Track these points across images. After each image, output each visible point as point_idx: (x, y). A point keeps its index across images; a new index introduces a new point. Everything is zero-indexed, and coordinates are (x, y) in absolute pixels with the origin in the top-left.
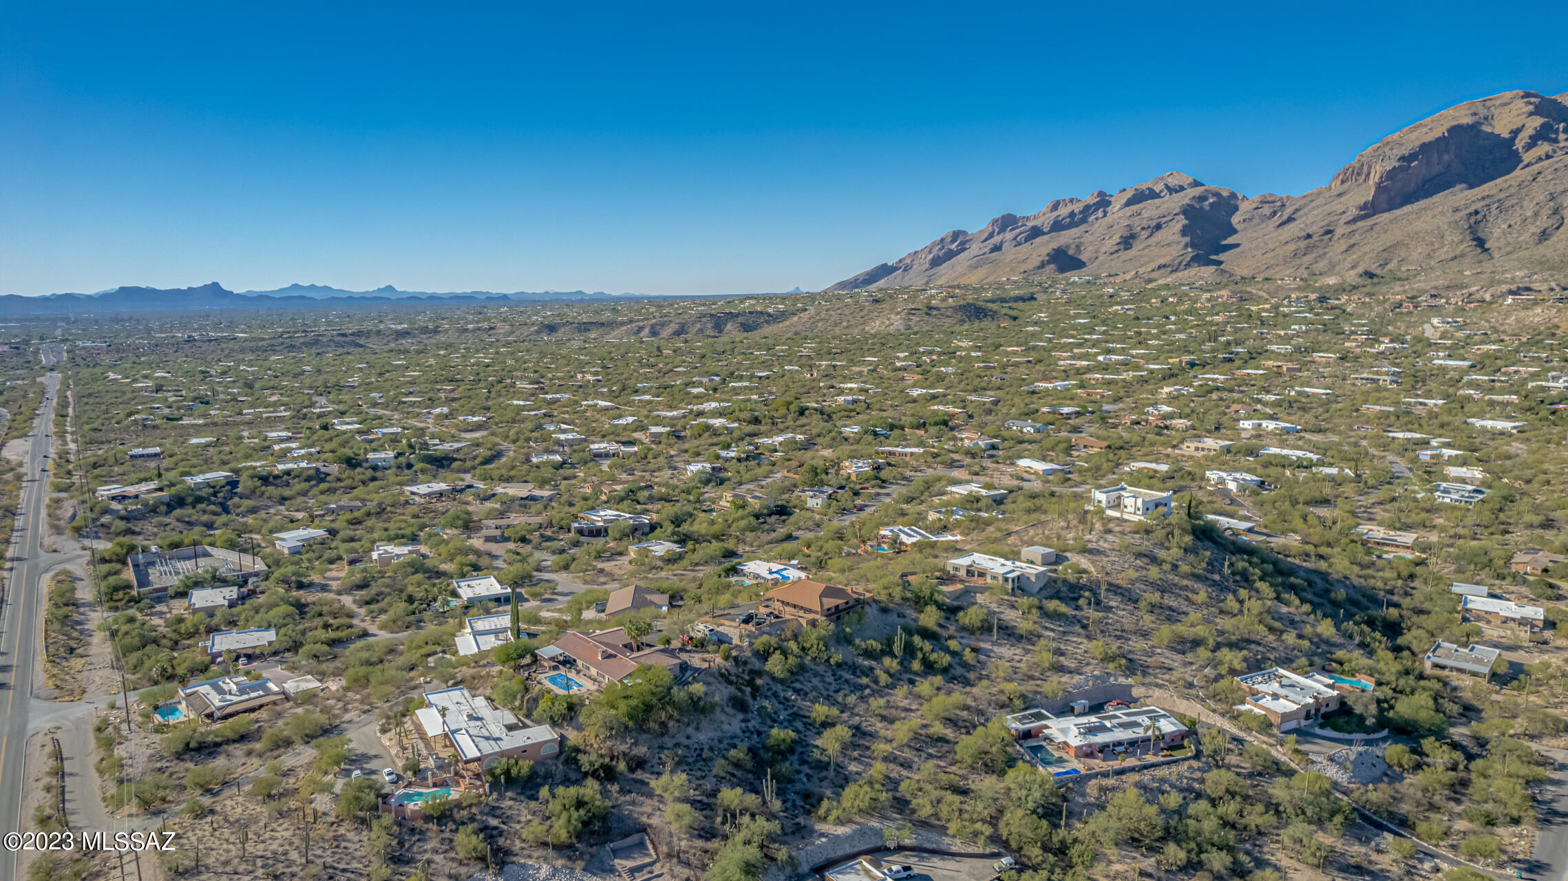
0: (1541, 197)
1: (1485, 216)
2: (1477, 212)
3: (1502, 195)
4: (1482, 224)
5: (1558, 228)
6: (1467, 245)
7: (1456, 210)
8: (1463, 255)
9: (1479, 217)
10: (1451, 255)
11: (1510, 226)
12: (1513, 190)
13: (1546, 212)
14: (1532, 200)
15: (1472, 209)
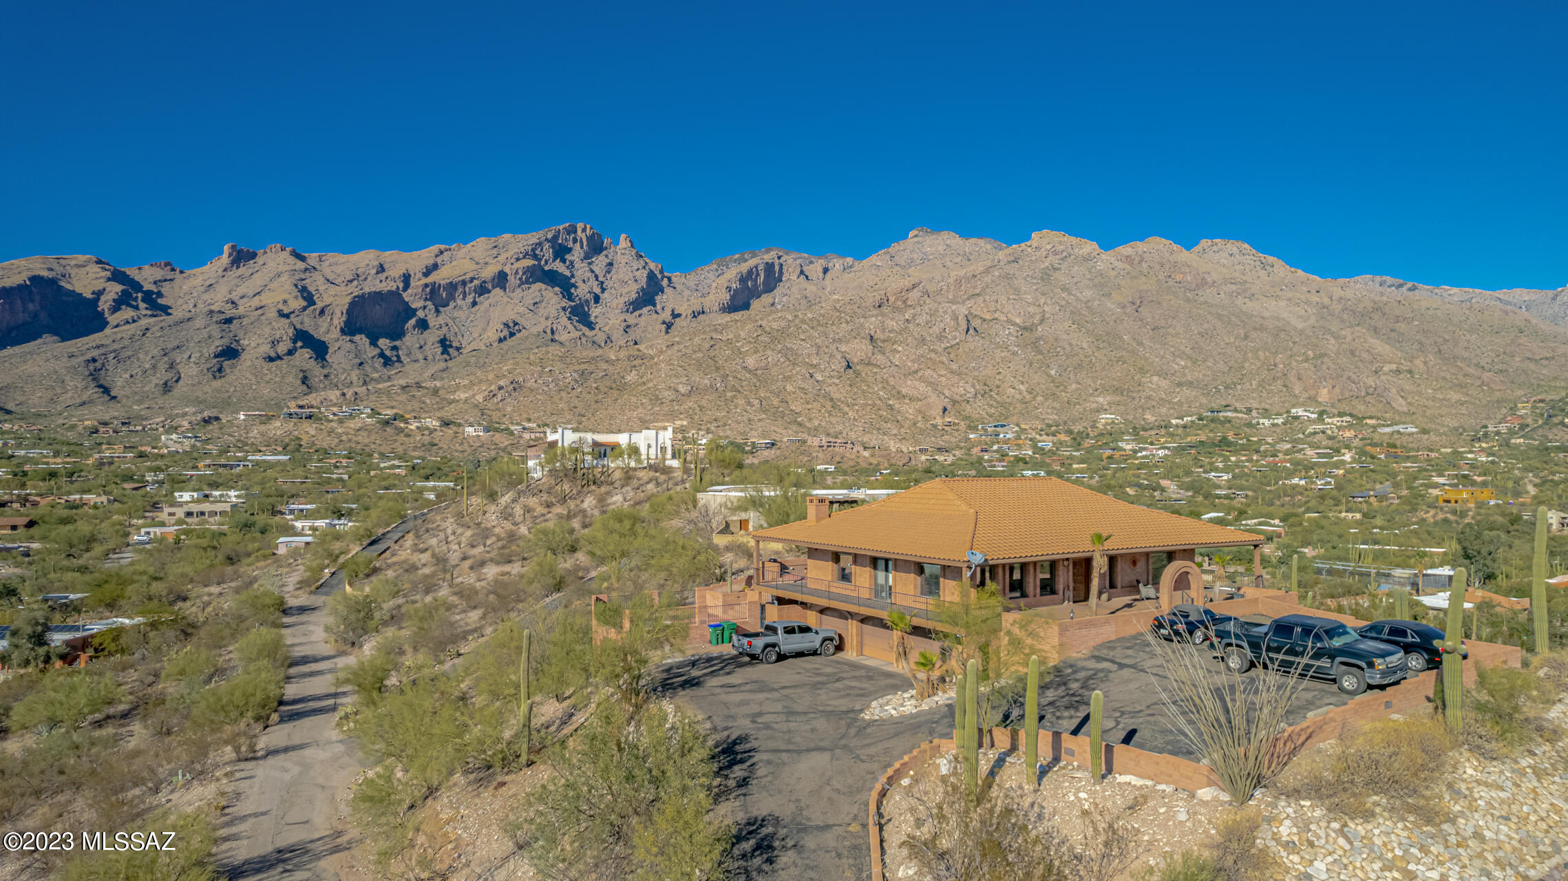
0: (155, 352)
1: (103, 364)
2: (94, 360)
3: (116, 346)
4: (103, 372)
5: (177, 381)
6: (92, 392)
7: (71, 356)
8: (91, 402)
9: (98, 365)
10: (78, 401)
11: (132, 376)
12: (126, 343)
13: (162, 366)
14: (146, 353)
15: (89, 356)
